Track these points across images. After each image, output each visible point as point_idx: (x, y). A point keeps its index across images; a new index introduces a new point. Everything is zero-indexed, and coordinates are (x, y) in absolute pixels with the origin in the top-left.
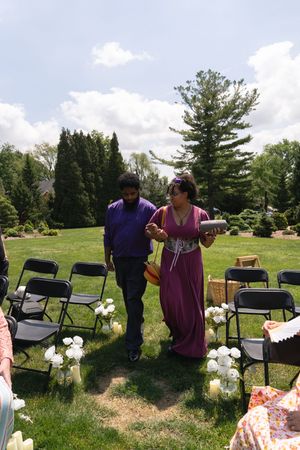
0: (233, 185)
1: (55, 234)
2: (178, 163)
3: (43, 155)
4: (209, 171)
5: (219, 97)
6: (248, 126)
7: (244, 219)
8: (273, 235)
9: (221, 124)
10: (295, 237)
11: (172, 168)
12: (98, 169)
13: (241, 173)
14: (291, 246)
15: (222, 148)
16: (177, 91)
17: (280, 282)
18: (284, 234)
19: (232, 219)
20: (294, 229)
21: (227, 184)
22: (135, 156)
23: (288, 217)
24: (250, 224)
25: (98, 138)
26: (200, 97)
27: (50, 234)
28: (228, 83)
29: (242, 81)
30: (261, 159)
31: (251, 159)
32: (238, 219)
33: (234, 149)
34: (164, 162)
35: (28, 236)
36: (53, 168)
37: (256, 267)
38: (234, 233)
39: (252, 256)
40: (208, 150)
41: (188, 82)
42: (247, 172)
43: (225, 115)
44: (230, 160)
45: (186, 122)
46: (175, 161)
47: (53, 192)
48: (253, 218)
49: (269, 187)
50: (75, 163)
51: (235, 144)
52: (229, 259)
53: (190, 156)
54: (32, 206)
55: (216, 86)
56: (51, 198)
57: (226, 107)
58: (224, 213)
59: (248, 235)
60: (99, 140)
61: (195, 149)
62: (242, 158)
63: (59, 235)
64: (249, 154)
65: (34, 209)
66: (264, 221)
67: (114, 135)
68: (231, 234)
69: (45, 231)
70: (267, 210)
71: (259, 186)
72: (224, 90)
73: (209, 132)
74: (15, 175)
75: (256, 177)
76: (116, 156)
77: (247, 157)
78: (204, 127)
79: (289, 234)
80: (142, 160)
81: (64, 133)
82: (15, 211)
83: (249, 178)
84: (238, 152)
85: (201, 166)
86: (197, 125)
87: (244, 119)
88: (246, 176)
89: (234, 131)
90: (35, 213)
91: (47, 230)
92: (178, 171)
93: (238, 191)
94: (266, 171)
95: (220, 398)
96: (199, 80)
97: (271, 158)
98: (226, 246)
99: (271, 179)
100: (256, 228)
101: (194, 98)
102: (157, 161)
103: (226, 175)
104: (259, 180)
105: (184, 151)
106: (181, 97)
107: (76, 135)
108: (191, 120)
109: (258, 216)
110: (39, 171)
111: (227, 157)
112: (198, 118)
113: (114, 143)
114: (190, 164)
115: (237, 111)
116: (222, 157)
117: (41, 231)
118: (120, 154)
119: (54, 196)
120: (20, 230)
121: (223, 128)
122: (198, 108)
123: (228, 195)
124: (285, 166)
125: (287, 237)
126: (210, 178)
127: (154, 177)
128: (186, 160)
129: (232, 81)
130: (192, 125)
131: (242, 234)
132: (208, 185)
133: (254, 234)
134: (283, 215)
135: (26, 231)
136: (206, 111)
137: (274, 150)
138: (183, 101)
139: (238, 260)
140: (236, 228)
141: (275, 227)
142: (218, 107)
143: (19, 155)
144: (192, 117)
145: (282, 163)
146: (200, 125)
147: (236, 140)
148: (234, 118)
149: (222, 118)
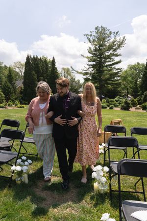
0: (112, 84)
1: (23, 107)
3: (18, 67)
4: (100, 77)
5: (106, 40)
6: (120, 55)
7: (117, 101)
8: (131, 109)
9: (107, 54)
10: (141, 110)
11: (82, 75)
12: (45, 75)
13: (116, 78)
14: (139, 115)
15: (107, 66)
16: (85, 36)
17: (132, 133)
18: (136, 109)
19: (110, 101)
20: (141, 107)
21: (109, 84)
22: (64, 69)
23: (138, 101)
24: (119, 104)
25: (45, 59)
26: (97, 40)
27: (21, 107)
28: (111, 33)
29: (118, 32)
30: (126, 72)
31: (121, 71)
32: (113, 101)
33: (113, 67)
34: (78, 72)
35: (10, 108)
36: (23, 75)
37: (121, 125)
38: (111, 108)
39: (119, 120)
40: (100, 67)
41: (91, 32)
42: (119, 78)
43: (109, 49)
44: (110, 72)
45: (89, 52)
46: (83, 72)
47: (23, 86)
48: (121, 101)
49: (129, 86)
50: (34, 72)
51: (113, 64)
52: (108, 121)
53: (91, 69)
54: (12, 93)
55: (104, 34)
56: (22, 89)
57: (109, 45)
58: (107, 98)
59: (118, 109)
60: (46, 61)
61: (93, 66)
62: (116, 71)
63: (25, 108)
65: (13, 95)
66: (126, 103)
67: (54, 58)
68: (110, 108)
69: (18, 106)
70: (128, 97)
71: (124, 85)
72: (109, 37)
73: (100, 58)
74: (4, 77)
75: (123, 81)
76: (54, 68)
77: (119, 70)
78: (98, 55)
79: (138, 109)
80: (67, 71)
81: (28, 57)
82: (3, 95)
83: (119, 81)
84: (114, 68)
85: (96, 75)
86: (95, 54)
87: (118, 52)
88: (118, 80)
89: (113, 58)
90: (13, 97)
91: (19, 105)
92: (85, 77)
93: (114, 87)
94: (128, 78)
95: (99, 192)
96: (96, 31)
97: (131, 72)
98: (107, 114)
99: (130, 82)
100: (122, 106)
101: (94, 40)
102: (74, 72)
103: (109, 79)
104: (125, 82)
105: (88, 67)
106: (87, 40)
107: (34, 58)
108: (92, 51)
109: (123, 100)
110: (16, 75)
111: (109, 70)
112: (95, 50)
113: (53, 62)
114: (91, 73)
115: (115, 47)
116: (107, 70)
117: (16, 105)
118: (56, 68)
119: (23, 88)
120: (6, 105)
121: (108, 56)
122: (96, 45)
123: (109, 89)
124: (138, 75)
125: (137, 110)
126: (100, 81)
127: (73, 80)
128: (89, 72)
129: (113, 32)
130: (92, 54)
131: (115, 109)
132: (100, 84)
133: (121, 109)
134: (135, 100)
135: (9, 105)
136: (99, 47)
137: (132, 68)
138: (88, 42)
139: (112, 121)
140: (112, 105)
141: (131, 106)
142: (105, 45)
143: (6, 67)
144: (92, 50)
145: (136, 74)
146: (96, 54)
147: (114, 62)
148: (113, 51)
149: (107, 51)
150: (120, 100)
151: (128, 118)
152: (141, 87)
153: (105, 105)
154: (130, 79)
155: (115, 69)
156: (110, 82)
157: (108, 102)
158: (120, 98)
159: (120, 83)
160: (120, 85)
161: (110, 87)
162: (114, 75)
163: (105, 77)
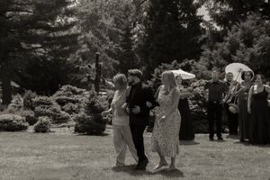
150: (75, 97)
151: (96, 163)
152: (144, 51)
153: (18, 117)
154: (109, 22)
156: (39, 32)
157: (29, 105)
158: (75, 92)
159: (76, 35)
160: (75, 42)
161: (39, 50)
162: (53, 8)
163: (21, 13)
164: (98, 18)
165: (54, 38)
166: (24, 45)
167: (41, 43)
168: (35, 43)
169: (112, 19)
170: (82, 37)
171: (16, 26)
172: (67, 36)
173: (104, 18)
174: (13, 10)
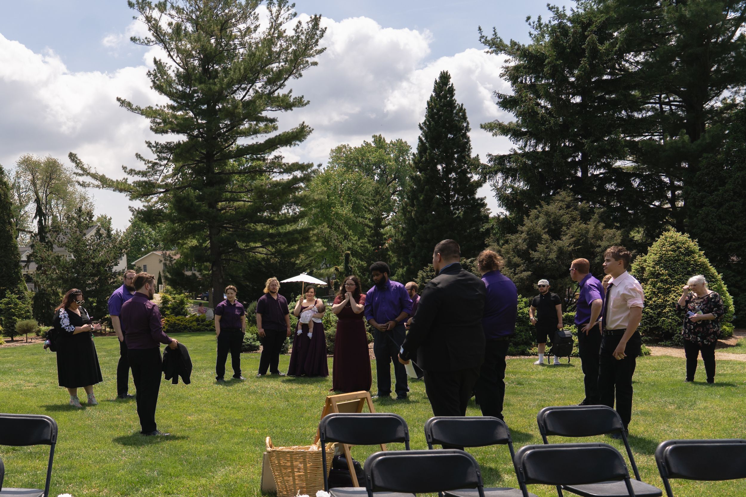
0: (267, 240)
2: (139, 184)
4: (212, 205)
5: (235, 31)
6: (300, 102)
9: (239, 96)
13: (284, 211)
15: (242, 152)
21: (254, 236)
26: (190, 28)
31: (306, 178)
33: (270, 157)
34: (106, 182)
40: (209, 157)
42: (299, 210)
43: (249, 75)
45: (159, 88)
46: (132, 180)
49: (346, 245)
51: (272, 145)
57: (252, 55)
62: (287, 177)
64: (302, 167)
72: (245, 18)
73: (211, 114)
75: (316, 222)
77: (298, 174)
78: (200, 102)
83: (303, 224)
84: (277, 163)
85: (194, 193)
86: (183, 95)
88: (295, 219)
89: (268, 113)
92: (139, 204)
93: (279, 252)
94: (338, 209)
99: (351, 225)
101: (178, 29)
102: (87, 179)
103: (251, 215)
105: (153, 157)
106: (146, 27)
108: (169, 83)
111: (251, 173)
112: (186, 78)
114: (168, 188)
115: (275, 66)
116: (240, 173)
121: (246, 104)
122: (186, 55)
123: (258, 262)
126: (214, 222)
128: (158, 178)
130: (170, 95)
132: (210, 237)
136: (204, 62)
138: (150, 35)
142: (232, 56)
144: (172, 74)
145: (377, 192)
146: (191, 96)
147: (272, 135)
148: (270, 82)
149: (240, 82)
152: (398, 248)
154: (346, 211)
155: (280, 165)
156: (259, 228)
159: (306, 231)
160: (307, 239)
161: (257, 250)
162: (278, 195)
163: (236, 204)
164: (330, 205)
165: (279, 234)
166: (241, 245)
167: (262, 241)
168: (255, 242)
169: (349, 207)
170: (316, 231)
171: (231, 220)
172: (296, 231)
173: (338, 207)
174: (226, 200)
